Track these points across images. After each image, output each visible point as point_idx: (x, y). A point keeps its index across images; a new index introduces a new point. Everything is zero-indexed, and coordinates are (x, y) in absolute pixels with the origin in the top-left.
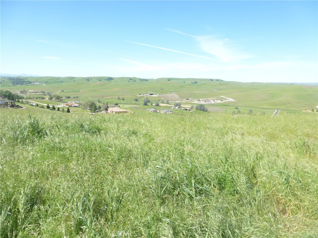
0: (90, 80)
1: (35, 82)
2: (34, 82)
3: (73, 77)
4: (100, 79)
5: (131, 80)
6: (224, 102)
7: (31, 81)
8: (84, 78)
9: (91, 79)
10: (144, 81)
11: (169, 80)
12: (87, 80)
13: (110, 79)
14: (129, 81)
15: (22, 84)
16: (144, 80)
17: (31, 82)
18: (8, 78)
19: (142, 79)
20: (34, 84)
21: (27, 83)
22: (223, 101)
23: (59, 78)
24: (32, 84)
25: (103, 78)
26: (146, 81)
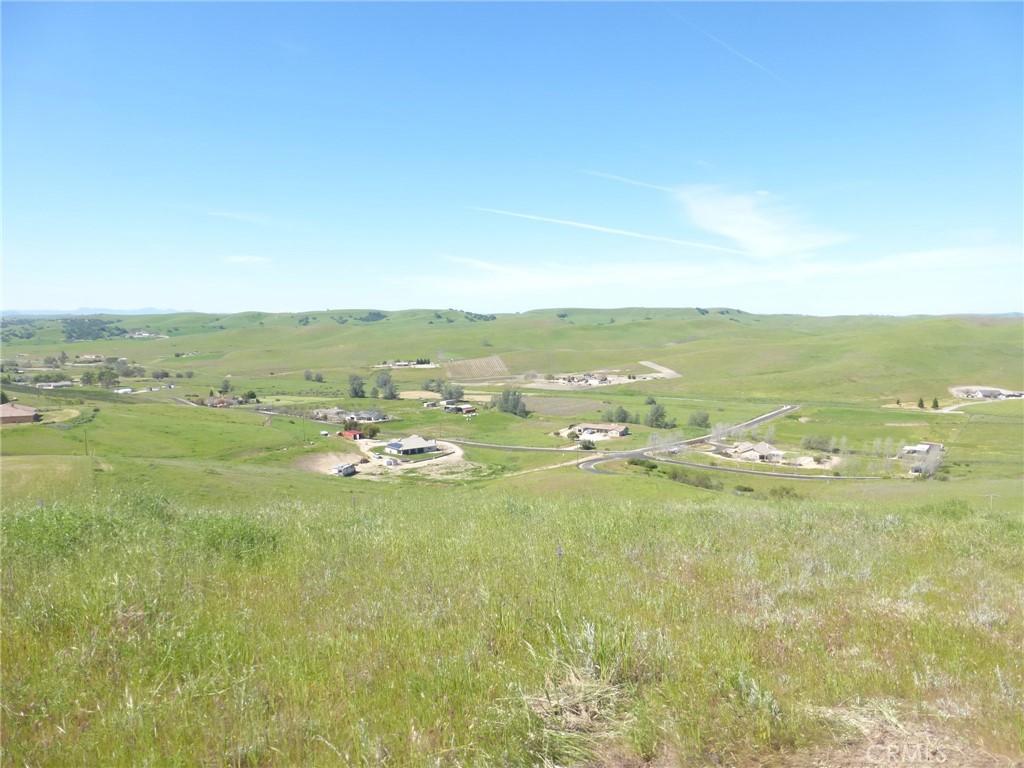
0: (310, 320)
1: (139, 330)
2: (134, 331)
3: (259, 314)
4: (342, 318)
5: (439, 317)
6: (637, 379)
7: (126, 327)
8: (292, 316)
9: (314, 318)
10: (482, 322)
11: (563, 316)
12: (301, 321)
13: (376, 316)
14: (431, 323)
15: (97, 337)
16: (480, 317)
17: (125, 332)
18: (65, 320)
19: (476, 315)
20: (132, 337)
21: (112, 334)
22: (634, 378)
23: (217, 318)
24: (127, 336)
25: (351, 314)
26: (485, 320)
